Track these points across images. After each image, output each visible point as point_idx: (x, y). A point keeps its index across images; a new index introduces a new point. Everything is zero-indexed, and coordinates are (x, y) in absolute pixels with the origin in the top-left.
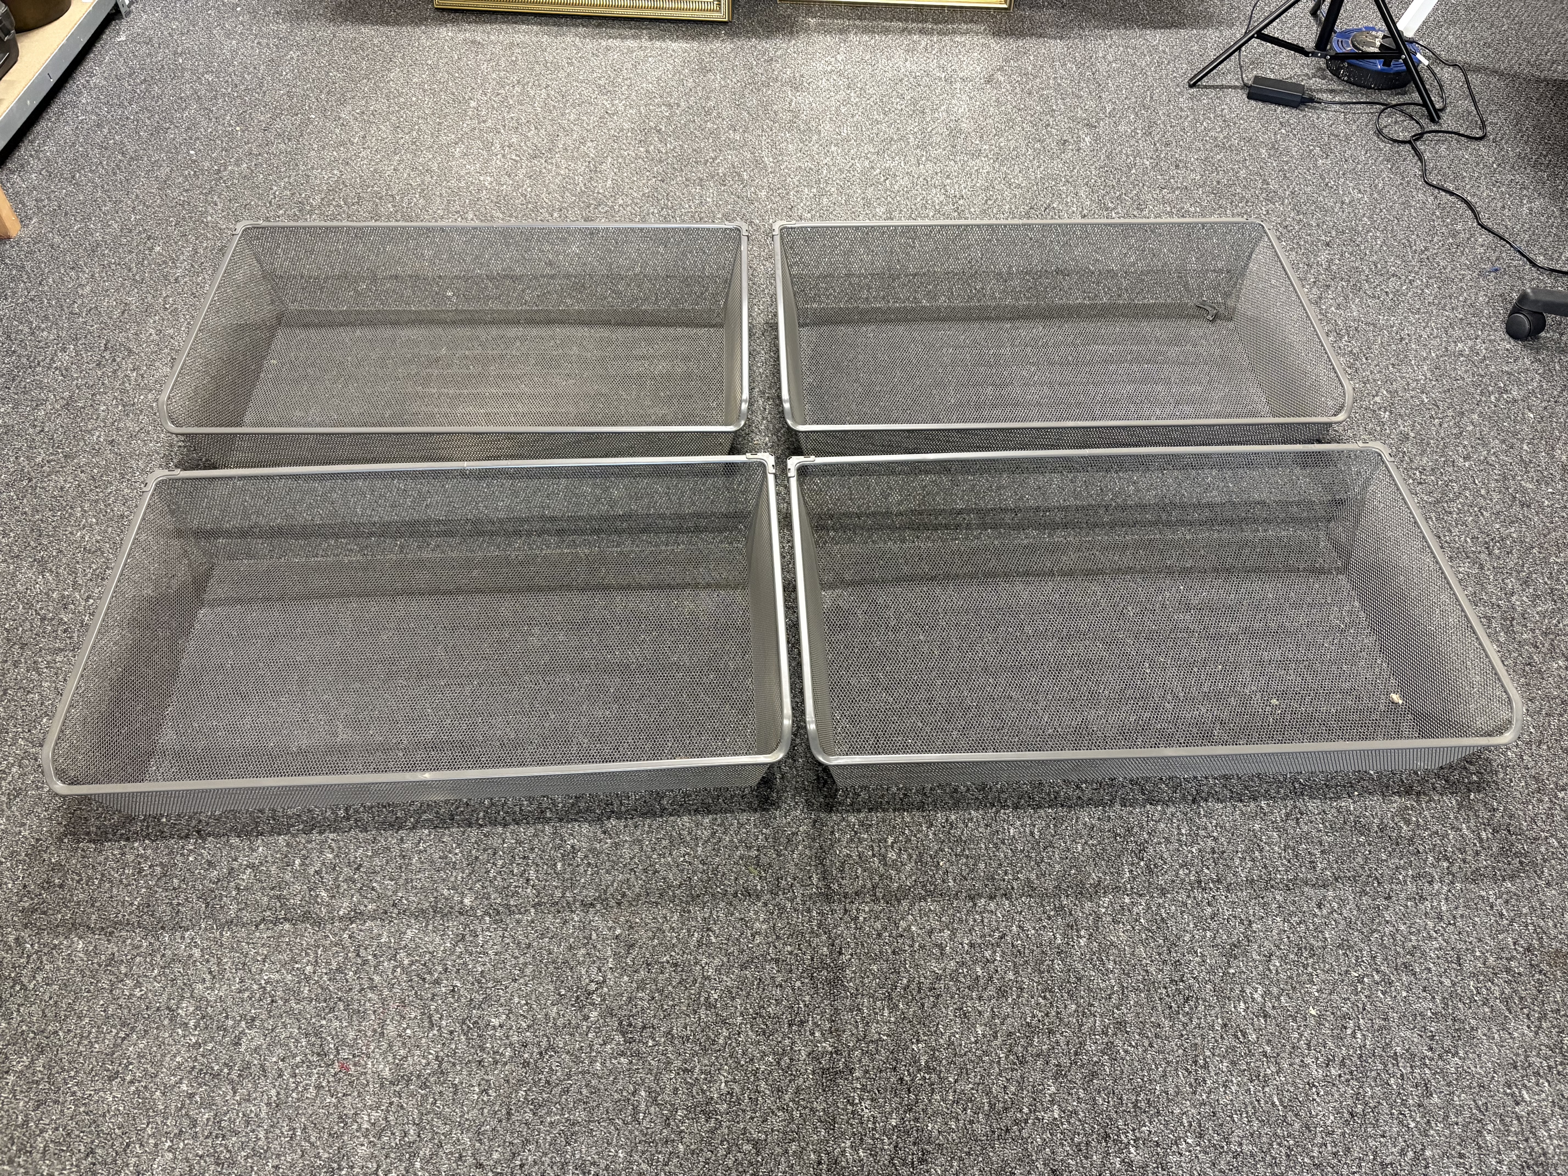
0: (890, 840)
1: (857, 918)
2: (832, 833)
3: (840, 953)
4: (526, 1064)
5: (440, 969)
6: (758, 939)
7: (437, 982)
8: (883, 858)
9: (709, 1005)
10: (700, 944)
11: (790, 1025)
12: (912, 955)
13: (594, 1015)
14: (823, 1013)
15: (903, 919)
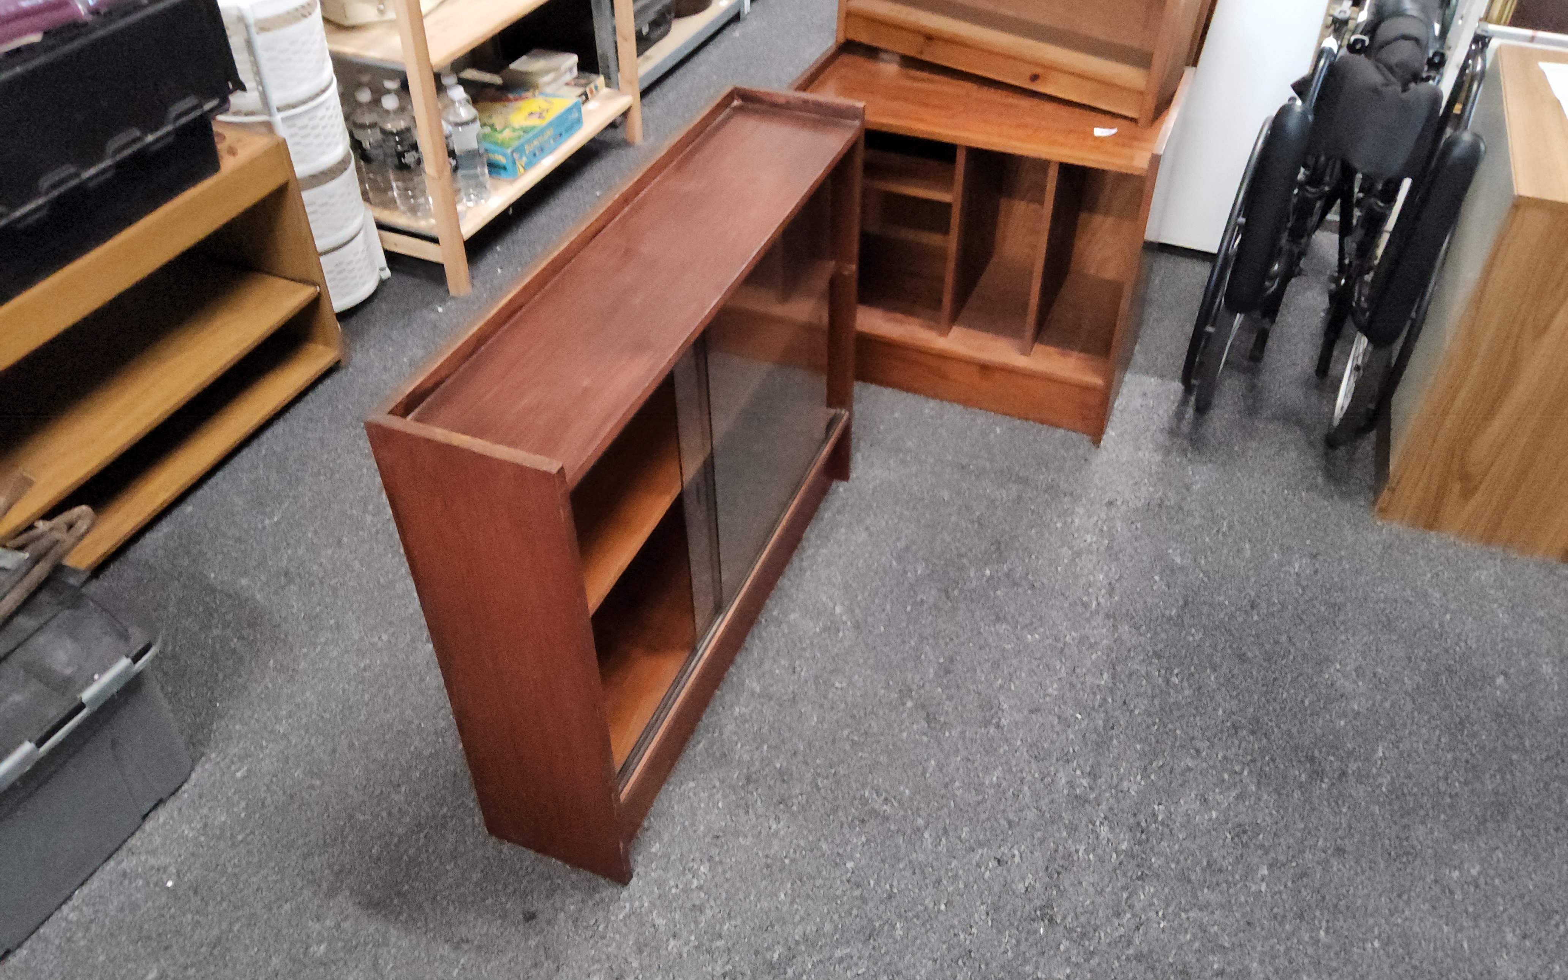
0: (1176, 671)
1: (1132, 711)
2: (1129, 651)
3: (1112, 728)
4: (853, 717)
5: (808, 642)
6: (1048, 699)
7: (804, 650)
8: (1167, 682)
9: (998, 726)
10: (1001, 687)
11: (1057, 760)
12: (1172, 748)
13: (909, 704)
14: (1087, 760)
15: (1172, 722)
